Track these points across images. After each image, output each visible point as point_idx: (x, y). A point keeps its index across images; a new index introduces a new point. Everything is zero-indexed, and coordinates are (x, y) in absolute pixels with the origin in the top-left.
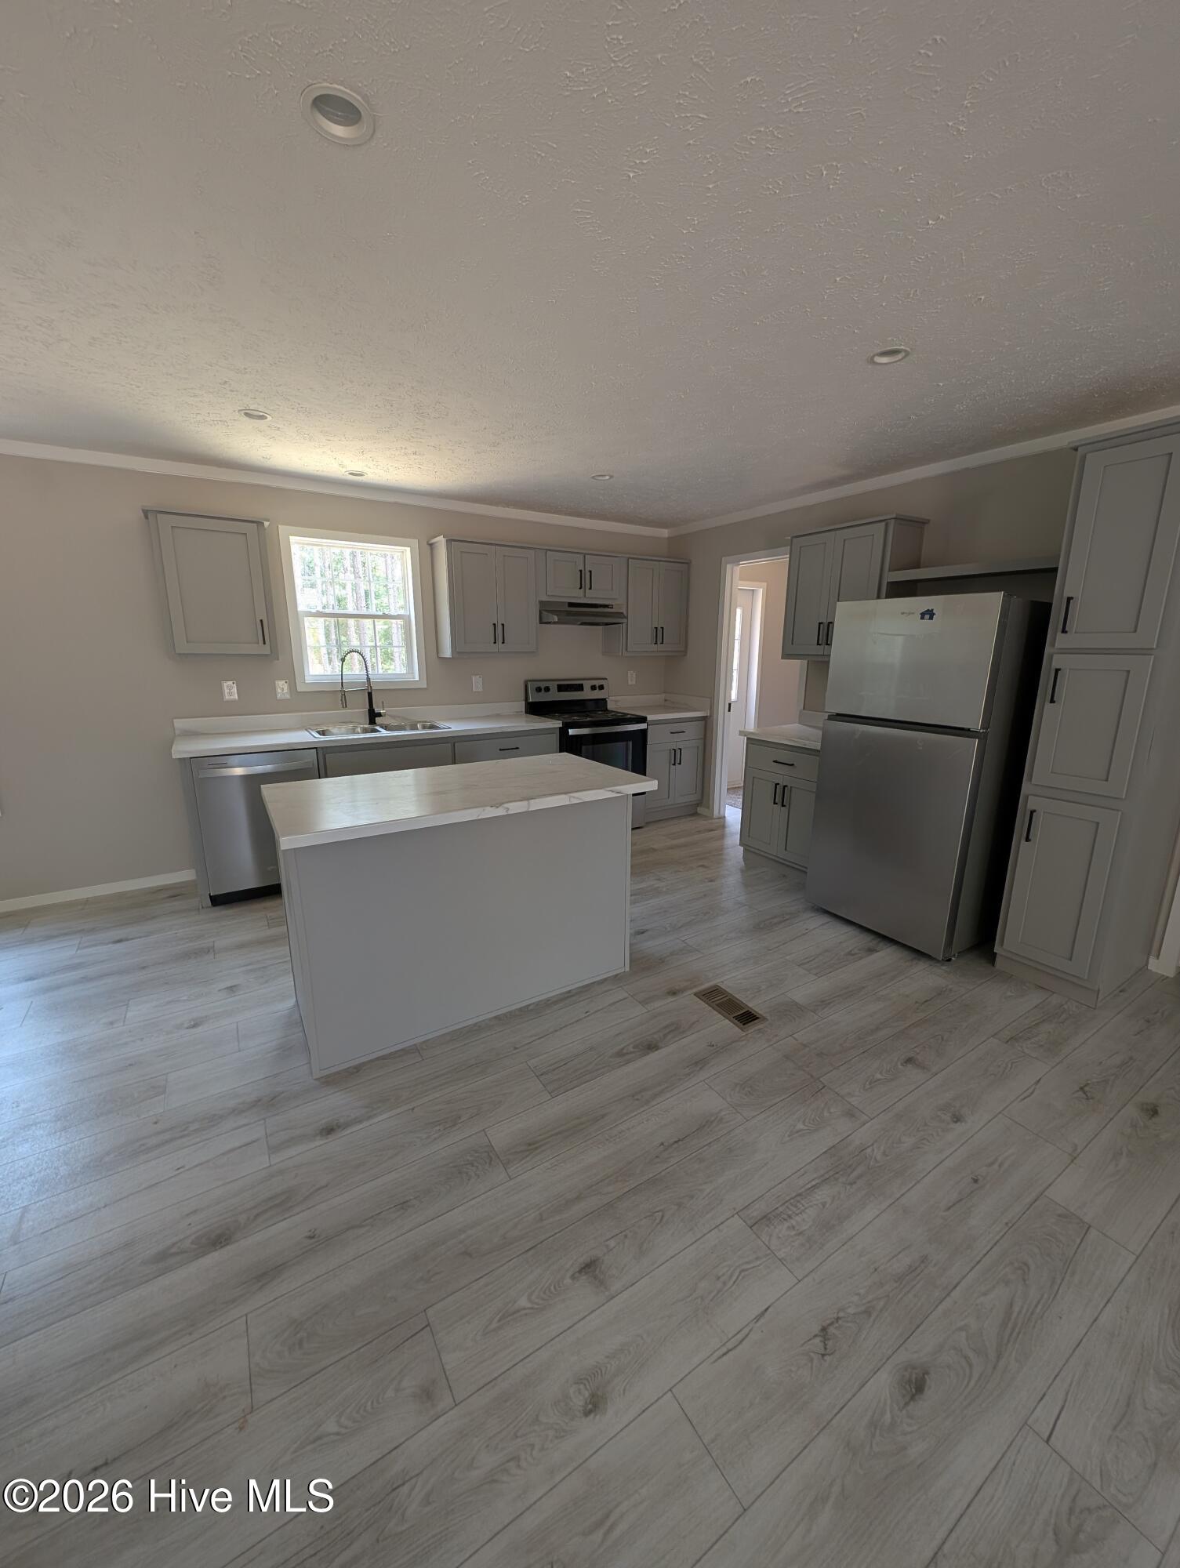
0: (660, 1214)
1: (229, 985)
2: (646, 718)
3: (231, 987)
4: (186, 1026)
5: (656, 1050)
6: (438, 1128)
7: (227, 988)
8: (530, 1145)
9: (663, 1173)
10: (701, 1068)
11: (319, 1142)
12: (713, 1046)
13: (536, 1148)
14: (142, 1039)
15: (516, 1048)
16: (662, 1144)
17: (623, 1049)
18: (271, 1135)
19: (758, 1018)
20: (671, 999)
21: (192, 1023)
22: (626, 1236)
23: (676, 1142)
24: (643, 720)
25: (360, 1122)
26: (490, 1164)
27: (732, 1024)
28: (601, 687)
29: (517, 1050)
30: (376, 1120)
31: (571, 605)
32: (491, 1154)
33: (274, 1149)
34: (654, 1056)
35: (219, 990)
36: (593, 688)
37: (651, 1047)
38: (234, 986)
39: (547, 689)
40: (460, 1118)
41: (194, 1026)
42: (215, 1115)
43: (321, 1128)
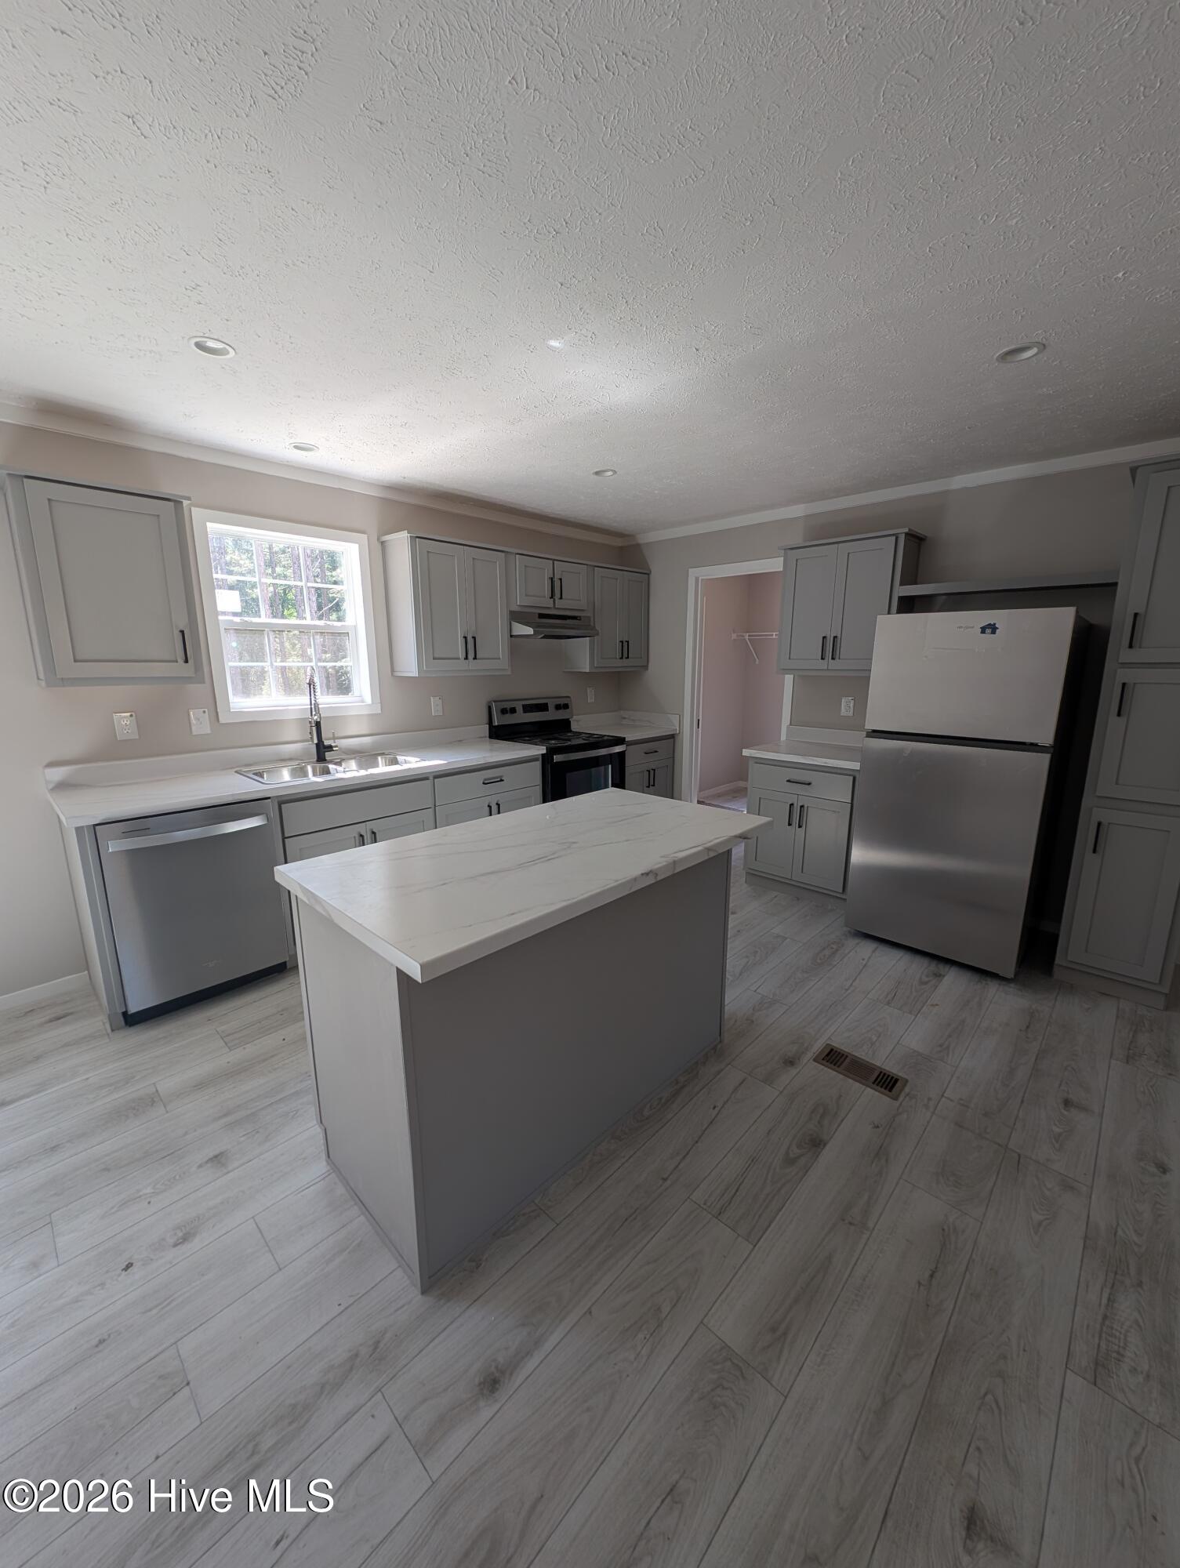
0: (989, 1397)
1: (211, 1155)
2: (624, 738)
3: (216, 1157)
4: (172, 1241)
5: (825, 1145)
6: (641, 1336)
7: (211, 1160)
8: (773, 1330)
9: (951, 1330)
10: (887, 1160)
11: (486, 1413)
12: (878, 1127)
13: (785, 1334)
14: (102, 1285)
15: (665, 1180)
16: (920, 1284)
17: (787, 1153)
18: (406, 1418)
19: (897, 1080)
20: (793, 1071)
21: (180, 1234)
22: (978, 1449)
23: (932, 1276)
24: (620, 741)
25: (529, 1353)
26: (744, 1378)
27: (877, 1093)
28: (566, 706)
29: (669, 1182)
30: (548, 1346)
31: (541, 616)
32: (736, 1361)
33: (424, 1448)
34: (828, 1154)
35: (200, 1166)
36: (558, 707)
37: (816, 1144)
38: (221, 1154)
39: (513, 710)
40: (659, 1309)
41: (185, 1239)
42: (294, 1406)
43: (477, 1381)
